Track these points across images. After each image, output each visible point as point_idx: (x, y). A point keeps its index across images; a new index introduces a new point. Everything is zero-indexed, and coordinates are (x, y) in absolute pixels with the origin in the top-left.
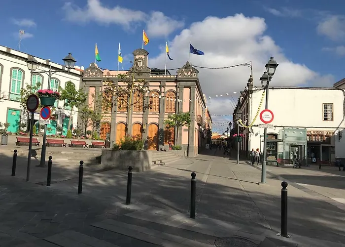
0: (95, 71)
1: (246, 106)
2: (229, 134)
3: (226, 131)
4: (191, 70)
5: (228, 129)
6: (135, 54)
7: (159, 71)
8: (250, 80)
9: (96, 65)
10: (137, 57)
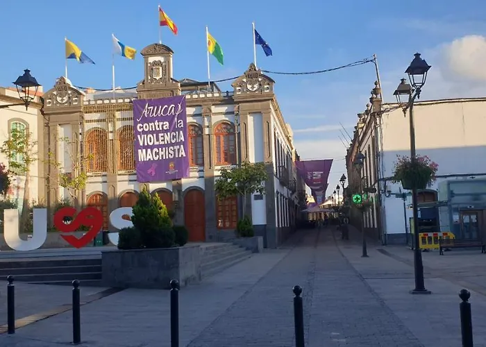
0: (67, 93)
1: (370, 142)
2: (341, 196)
3: (335, 192)
4: (260, 79)
5: (338, 187)
6: (146, 55)
7: (197, 84)
8: (375, 91)
9: (68, 81)
10: (151, 59)
